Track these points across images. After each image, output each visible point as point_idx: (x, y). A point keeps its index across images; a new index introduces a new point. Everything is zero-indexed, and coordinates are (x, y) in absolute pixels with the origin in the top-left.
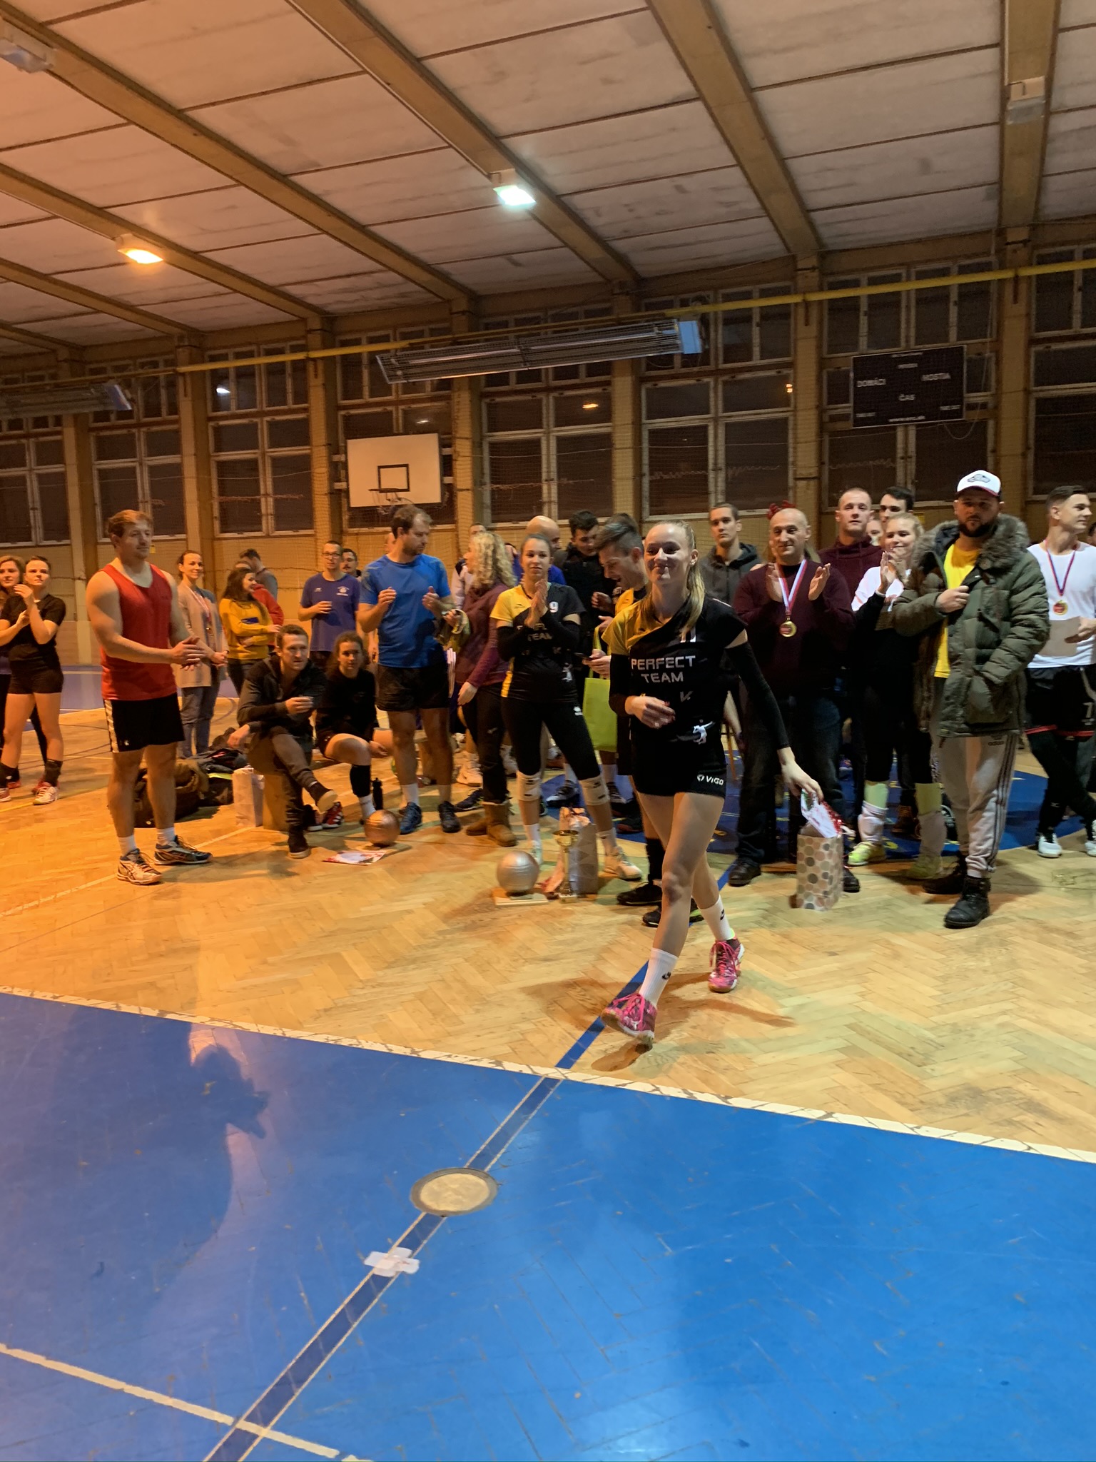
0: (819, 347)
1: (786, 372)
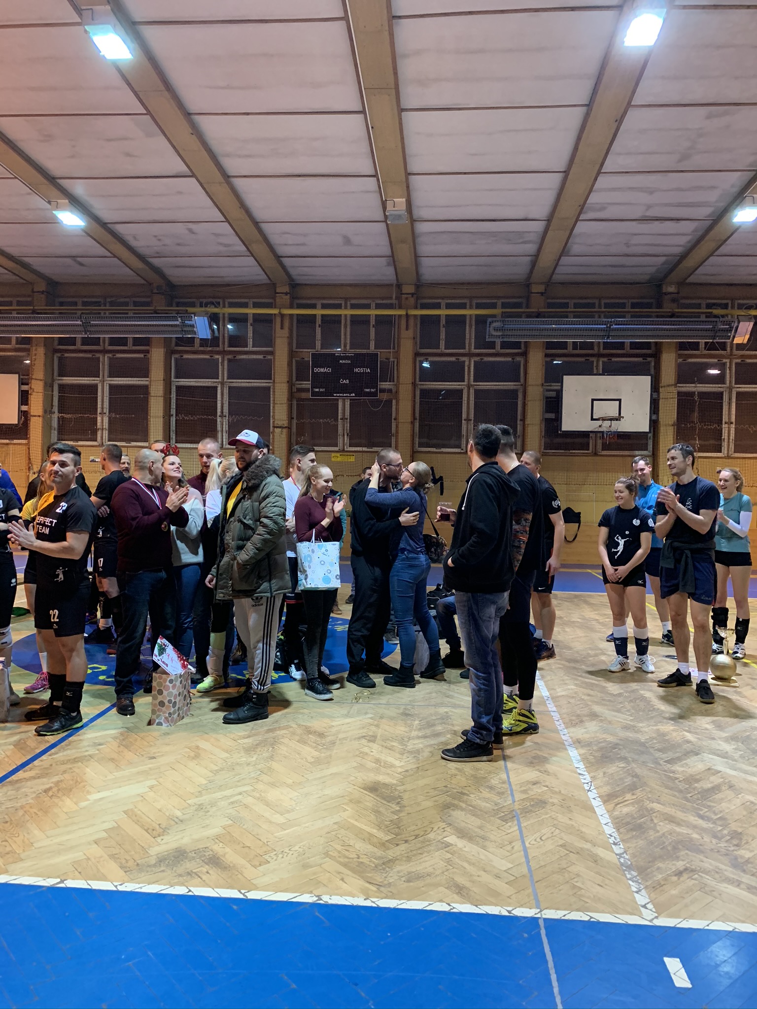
0: (290, 344)
1: (269, 357)
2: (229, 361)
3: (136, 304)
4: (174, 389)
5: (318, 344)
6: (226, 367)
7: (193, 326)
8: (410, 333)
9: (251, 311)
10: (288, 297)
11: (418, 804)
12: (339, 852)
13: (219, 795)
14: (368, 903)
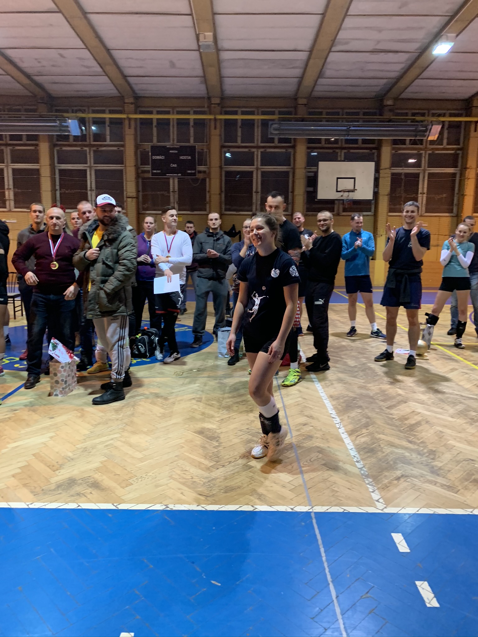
0: (135, 139)
1: (122, 149)
2: (94, 151)
3: (26, 110)
4: (57, 172)
5: (155, 139)
6: (92, 155)
7: (67, 127)
8: (217, 131)
9: (107, 116)
10: (133, 106)
11: (231, 441)
12: (179, 475)
13: (97, 441)
14: (199, 508)
